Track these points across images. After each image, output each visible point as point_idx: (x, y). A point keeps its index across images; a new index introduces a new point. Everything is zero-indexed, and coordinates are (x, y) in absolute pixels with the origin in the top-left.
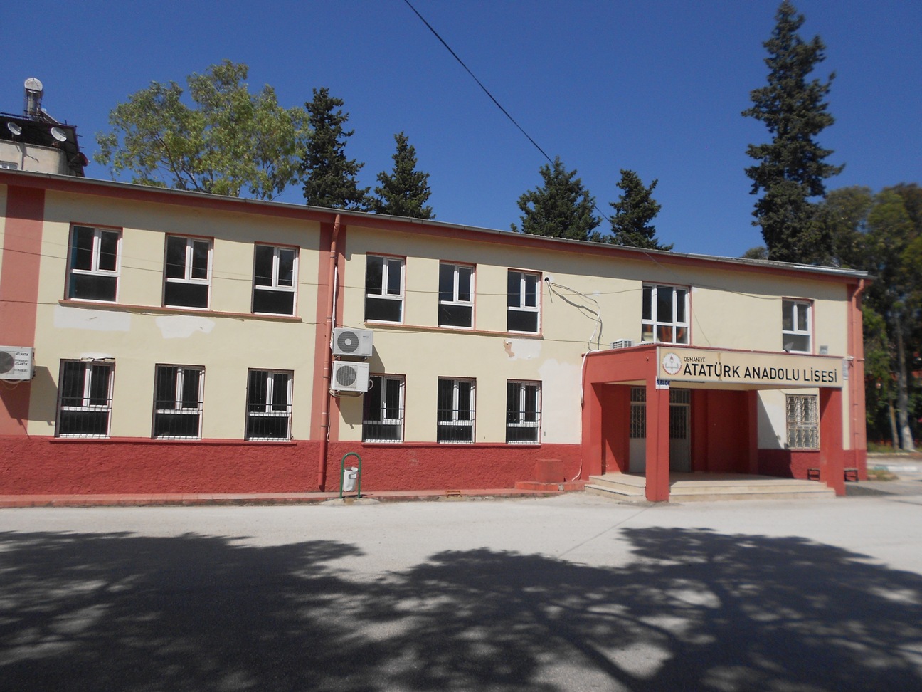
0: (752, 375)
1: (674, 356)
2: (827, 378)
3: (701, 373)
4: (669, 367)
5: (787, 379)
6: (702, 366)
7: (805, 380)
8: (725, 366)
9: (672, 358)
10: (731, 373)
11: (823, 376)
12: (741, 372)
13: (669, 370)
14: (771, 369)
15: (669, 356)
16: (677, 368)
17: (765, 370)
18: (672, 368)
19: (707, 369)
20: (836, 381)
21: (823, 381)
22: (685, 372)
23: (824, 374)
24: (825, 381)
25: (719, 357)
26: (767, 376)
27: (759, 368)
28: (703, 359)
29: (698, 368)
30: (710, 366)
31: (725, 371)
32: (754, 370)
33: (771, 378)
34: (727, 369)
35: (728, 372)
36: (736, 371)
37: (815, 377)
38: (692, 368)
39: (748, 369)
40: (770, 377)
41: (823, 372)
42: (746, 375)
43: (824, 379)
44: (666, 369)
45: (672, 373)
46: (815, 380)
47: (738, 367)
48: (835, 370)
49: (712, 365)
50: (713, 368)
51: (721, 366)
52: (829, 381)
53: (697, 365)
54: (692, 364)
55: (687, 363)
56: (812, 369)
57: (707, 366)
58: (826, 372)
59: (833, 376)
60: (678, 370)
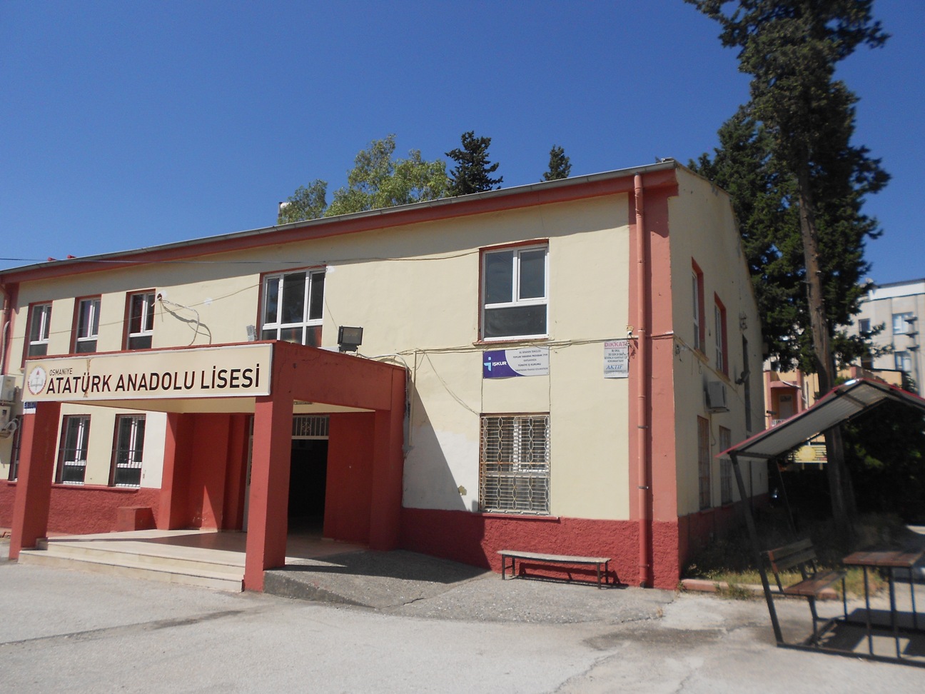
0: (126, 386)
1: (40, 370)
2: (242, 381)
3: (65, 389)
4: (34, 385)
5: (175, 388)
6: (68, 380)
7: (203, 387)
8: (94, 377)
9: (38, 373)
10: (100, 386)
11: (232, 378)
12: (113, 383)
13: (33, 389)
14: (152, 374)
15: (35, 371)
16: (41, 385)
17: (144, 377)
18: (36, 386)
19: (73, 382)
20: (257, 386)
21: (232, 386)
22: (49, 390)
23: (235, 375)
24: (238, 386)
25: (89, 366)
26: (145, 386)
27: (136, 375)
28: (70, 370)
29: (63, 382)
30: (77, 379)
31: (94, 384)
32: (130, 379)
33: (151, 389)
34: (96, 381)
35: (97, 384)
36: (107, 383)
37: (218, 381)
38: (56, 383)
39: (121, 378)
40: (148, 388)
41: (233, 371)
42: (118, 387)
43: (235, 382)
44: (31, 388)
45: (36, 393)
46: (219, 386)
47: (110, 376)
48: (258, 365)
49: (79, 378)
50: (80, 381)
51: (89, 377)
52: (243, 385)
53: (62, 379)
54: (57, 379)
55: (52, 377)
56: (214, 367)
57: (74, 378)
58: (239, 371)
59: (253, 375)
60: (41, 388)
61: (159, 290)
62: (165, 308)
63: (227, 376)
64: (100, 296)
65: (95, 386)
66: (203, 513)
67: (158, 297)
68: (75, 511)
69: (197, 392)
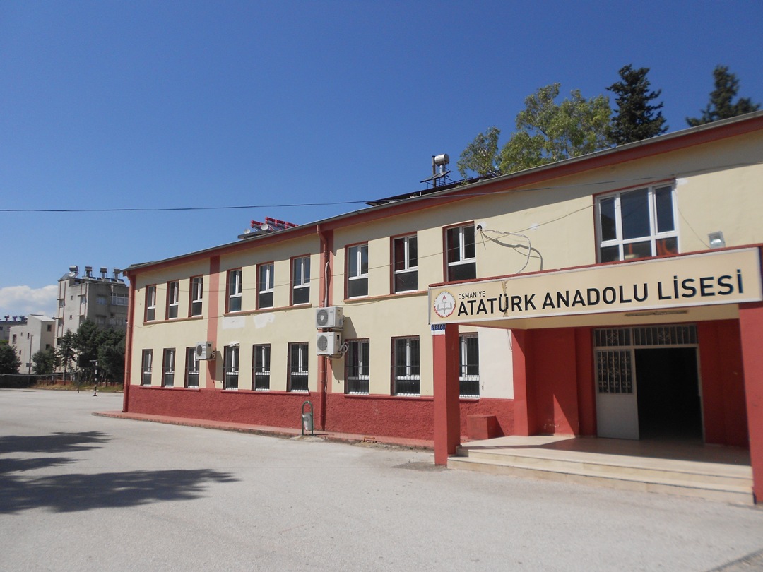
0: (555, 304)
1: (447, 295)
2: (717, 288)
3: (479, 310)
4: (441, 309)
5: (622, 301)
6: (482, 302)
7: (661, 298)
8: (513, 298)
9: (444, 298)
10: (522, 305)
11: (703, 287)
12: (538, 301)
13: (441, 313)
14: (589, 291)
15: (442, 296)
16: (451, 309)
17: (578, 293)
18: (445, 309)
19: (488, 305)
20: (741, 291)
21: (703, 294)
22: (460, 312)
23: (706, 283)
24: (712, 294)
25: (505, 288)
26: (582, 302)
27: (567, 292)
28: (483, 293)
29: (476, 306)
30: (492, 300)
31: (513, 304)
32: (559, 295)
33: (589, 303)
34: (516, 301)
35: (516, 304)
36: (530, 302)
37: (683, 291)
38: (468, 306)
39: (548, 295)
40: (586, 302)
41: (702, 280)
42: (545, 304)
43: (707, 291)
44: (439, 312)
45: (445, 316)
46: (684, 295)
47: (533, 295)
48: (738, 271)
49: (495, 299)
50: (496, 303)
51: (507, 298)
52: (721, 293)
53: (475, 301)
54: (468, 302)
55: (462, 300)
56: (675, 277)
57: (488, 300)
58: (712, 278)
59: (733, 282)
60: (451, 311)
61: (477, 222)
62: (486, 237)
63: (697, 285)
64: (416, 232)
65: (516, 306)
66: (555, 420)
67: (478, 228)
68: (413, 419)
69: (653, 303)
